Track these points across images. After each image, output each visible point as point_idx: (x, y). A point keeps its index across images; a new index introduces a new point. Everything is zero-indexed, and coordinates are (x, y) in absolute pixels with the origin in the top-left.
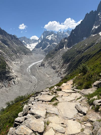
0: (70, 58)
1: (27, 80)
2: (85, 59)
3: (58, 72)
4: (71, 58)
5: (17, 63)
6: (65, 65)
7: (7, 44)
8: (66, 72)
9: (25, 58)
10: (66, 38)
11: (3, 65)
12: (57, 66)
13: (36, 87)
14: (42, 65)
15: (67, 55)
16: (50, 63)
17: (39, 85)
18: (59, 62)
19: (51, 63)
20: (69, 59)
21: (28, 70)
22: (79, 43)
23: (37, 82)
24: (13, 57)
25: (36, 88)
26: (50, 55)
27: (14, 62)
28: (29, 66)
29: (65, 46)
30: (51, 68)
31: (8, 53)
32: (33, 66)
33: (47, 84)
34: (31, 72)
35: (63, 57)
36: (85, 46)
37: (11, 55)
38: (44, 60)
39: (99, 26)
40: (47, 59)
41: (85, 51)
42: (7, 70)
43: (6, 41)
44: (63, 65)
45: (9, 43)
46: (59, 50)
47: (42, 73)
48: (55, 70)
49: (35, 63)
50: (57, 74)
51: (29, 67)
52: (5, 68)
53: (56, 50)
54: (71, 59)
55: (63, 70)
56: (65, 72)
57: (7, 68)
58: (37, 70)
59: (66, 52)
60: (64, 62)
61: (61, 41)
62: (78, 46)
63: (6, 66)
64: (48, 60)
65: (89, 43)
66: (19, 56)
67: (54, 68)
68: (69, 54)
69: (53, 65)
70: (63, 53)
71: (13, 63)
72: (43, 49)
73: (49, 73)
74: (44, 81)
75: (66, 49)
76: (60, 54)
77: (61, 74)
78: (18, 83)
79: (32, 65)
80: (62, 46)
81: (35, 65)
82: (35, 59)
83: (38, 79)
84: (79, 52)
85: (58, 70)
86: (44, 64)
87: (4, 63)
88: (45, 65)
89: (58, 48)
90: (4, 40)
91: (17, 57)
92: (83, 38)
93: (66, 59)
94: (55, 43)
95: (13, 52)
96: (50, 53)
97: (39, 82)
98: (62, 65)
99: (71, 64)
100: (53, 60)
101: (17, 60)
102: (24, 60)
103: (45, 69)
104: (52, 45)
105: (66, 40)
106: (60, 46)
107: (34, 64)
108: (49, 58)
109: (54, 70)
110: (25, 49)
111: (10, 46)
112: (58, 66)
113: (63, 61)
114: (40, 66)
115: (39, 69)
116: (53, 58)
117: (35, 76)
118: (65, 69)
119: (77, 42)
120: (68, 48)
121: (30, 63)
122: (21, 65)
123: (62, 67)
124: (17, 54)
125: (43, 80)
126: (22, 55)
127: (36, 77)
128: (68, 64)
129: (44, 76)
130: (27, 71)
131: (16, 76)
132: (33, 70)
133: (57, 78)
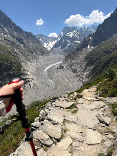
0: (95, 59)
1: (43, 84)
2: (114, 61)
3: (79, 76)
4: (97, 59)
5: (33, 64)
6: (88, 67)
7: (22, 43)
8: (89, 76)
9: (42, 59)
10: (90, 35)
11: (18, 67)
12: (78, 69)
13: (54, 91)
14: (61, 67)
15: (91, 55)
16: (70, 66)
17: (56, 90)
18: (81, 65)
19: (72, 66)
20: (93, 60)
21: (45, 72)
22: (108, 41)
23: (54, 86)
24: (29, 58)
25: (53, 93)
26: (70, 56)
27: (30, 64)
28: (46, 67)
29: (89, 44)
30: (71, 71)
31: (24, 53)
32: (51, 68)
33: (66, 90)
34: (48, 74)
35: (87, 58)
36: (114, 45)
37: (27, 55)
38: (63, 62)
40: (66, 60)
41: (114, 50)
42: (22, 72)
43: (21, 39)
44: (86, 68)
45: (25, 41)
46: (82, 49)
47: (60, 76)
48: (76, 74)
49: (53, 65)
50: (78, 79)
51: (46, 69)
52: (20, 70)
53: (78, 50)
54: (95, 61)
55: (86, 73)
56: (87, 76)
57: (23, 69)
58: (54, 73)
59: (91, 52)
60: (88, 64)
61: (84, 39)
62: (105, 45)
63: (21, 67)
64: (67, 62)
66: (35, 56)
67: (74, 71)
68: (94, 54)
69: (73, 68)
70: (87, 53)
71: (28, 64)
72: (62, 48)
73: (69, 77)
74: (63, 86)
75: (90, 48)
76: (83, 55)
77: (82, 78)
78: (34, 87)
79: (49, 67)
80: (86, 44)
81: (53, 67)
82: (53, 61)
83: (56, 83)
84: (107, 52)
85: (80, 73)
86: (62, 66)
87: (19, 64)
88: (65, 67)
89: (81, 47)
90: (19, 38)
91: (34, 58)
92: (112, 34)
93: (90, 60)
94: (77, 41)
95: (29, 51)
96: (71, 52)
97: (56, 86)
98: (84, 67)
99: (96, 67)
100: (73, 62)
101: (34, 60)
102: (40, 61)
103: (64, 71)
104: (74, 43)
105: (91, 37)
106: (83, 45)
107: (51, 66)
108: (69, 59)
109: (74, 73)
110: (42, 48)
111: (26, 45)
112: (80, 69)
113: (85, 63)
114: (58, 69)
115: (57, 72)
116: (73, 59)
117: (52, 80)
118: (88, 73)
119: (105, 40)
120: (92, 47)
121: (47, 65)
122: (37, 67)
123: (85, 70)
124: (33, 54)
125: (61, 85)
126: (39, 55)
127: (54, 81)
128: (92, 67)
129: (63, 80)
130: (44, 74)
131: (32, 78)
132: (51, 73)
133: (78, 83)
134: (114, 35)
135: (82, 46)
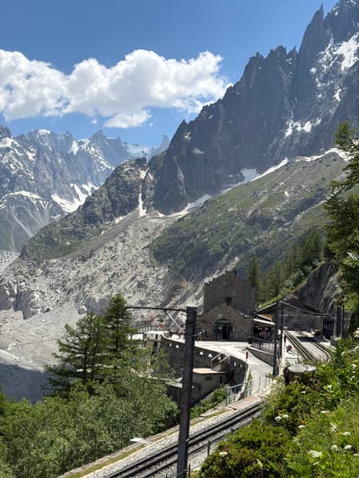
0: (216, 248)
6: (188, 285)
10: (140, 162)
15: (183, 239)
18: (140, 279)
19: (81, 287)
26: (54, 244)
29: (141, 201)
30: (81, 311)
35: (161, 252)
36: (283, 199)
39: (319, 121)
40: (37, 266)
44: (174, 290)
46: (111, 219)
53: (91, 219)
64: (47, 273)
65: (300, 188)
69: (96, 297)
75: (152, 217)
80: (125, 198)
84: (262, 222)
89: (106, 211)
94: (25, 193)
98: (162, 287)
103: (42, 317)
106: (112, 201)
113: (163, 269)
120: (161, 215)
123: (171, 296)
134: (245, 172)
135: (109, 204)
